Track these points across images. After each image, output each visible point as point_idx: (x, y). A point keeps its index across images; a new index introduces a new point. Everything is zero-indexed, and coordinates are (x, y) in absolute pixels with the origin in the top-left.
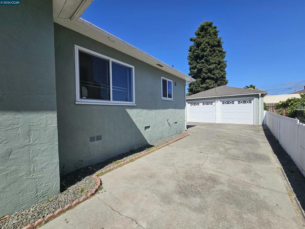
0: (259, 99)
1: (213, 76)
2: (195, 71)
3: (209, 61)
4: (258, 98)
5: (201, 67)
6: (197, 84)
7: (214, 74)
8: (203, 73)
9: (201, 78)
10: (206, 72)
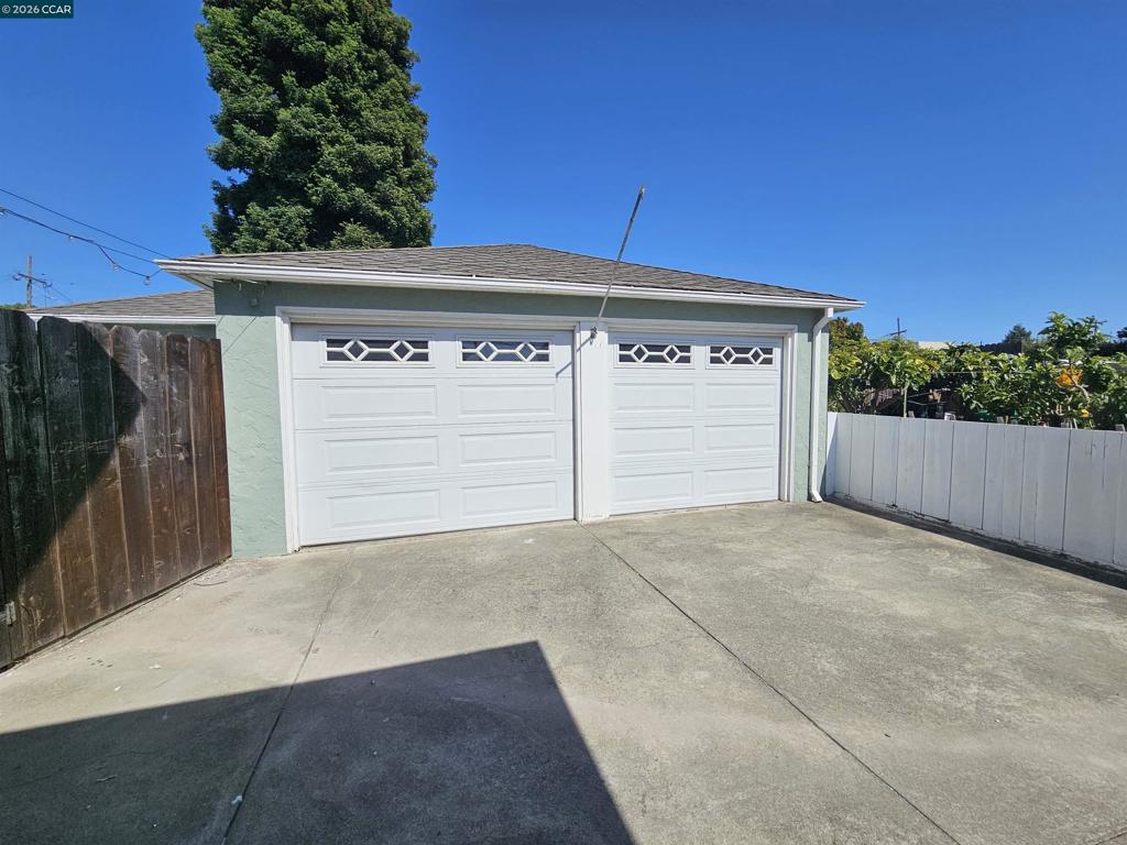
0: (811, 339)
1: (380, 213)
2: (269, 143)
3: (357, 114)
4: (806, 335)
5: (312, 132)
6: (281, 237)
7: (385, 202)
8: (323, 173)
9: (307, 204)
10: (339, 170)
